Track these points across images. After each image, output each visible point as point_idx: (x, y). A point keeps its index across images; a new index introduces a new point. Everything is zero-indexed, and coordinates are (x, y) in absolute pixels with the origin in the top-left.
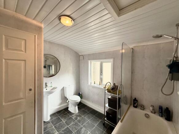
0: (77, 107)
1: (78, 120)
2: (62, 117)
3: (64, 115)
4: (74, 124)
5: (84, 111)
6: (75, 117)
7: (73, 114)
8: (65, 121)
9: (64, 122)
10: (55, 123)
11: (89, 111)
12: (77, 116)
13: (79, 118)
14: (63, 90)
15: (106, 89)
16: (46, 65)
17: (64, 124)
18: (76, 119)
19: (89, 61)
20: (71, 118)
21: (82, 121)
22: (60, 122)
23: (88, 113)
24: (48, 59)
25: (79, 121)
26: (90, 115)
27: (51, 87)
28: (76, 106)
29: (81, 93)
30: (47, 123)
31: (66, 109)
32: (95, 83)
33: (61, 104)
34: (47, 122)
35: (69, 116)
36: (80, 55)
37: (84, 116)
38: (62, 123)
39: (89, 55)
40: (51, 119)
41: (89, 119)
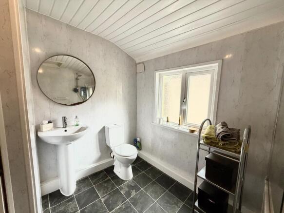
0: (130, 167)
1: (132, 198)
2: (100, 187)
3: (105, 182)
4: (124, 207)
5: (144, 176)
6: (127, 189)
7: (123, 181)
8: (106, 197)
9: (103, 200)
10: (83, 201)
11: (154, 177)
12: (131, 187)
13: (133, 193)
14: (103, 132)
15: (203, 135)
16: (77, 87)
17: (102, 207)
18: (128, 194)
19: (157, 74)
20: (117, 192)
21: (141, 200)
22: (94, 200)
23: (154, 183)
24: (81, 76)
25: (135, 202)
26: (158, 188)
27: (77, 125)
28: (128, 167)
29: (138, 139)
30: (69, 201)
31: (110, 170)
32: (168, 121)
33: (100, 159)
34: (68, 197)
35: (113, 186)
36: (137, 62)
37: (145, 189)
38: (99, 204)
39: (157, 60)
40: (78, 190)
41: (156, 198)
